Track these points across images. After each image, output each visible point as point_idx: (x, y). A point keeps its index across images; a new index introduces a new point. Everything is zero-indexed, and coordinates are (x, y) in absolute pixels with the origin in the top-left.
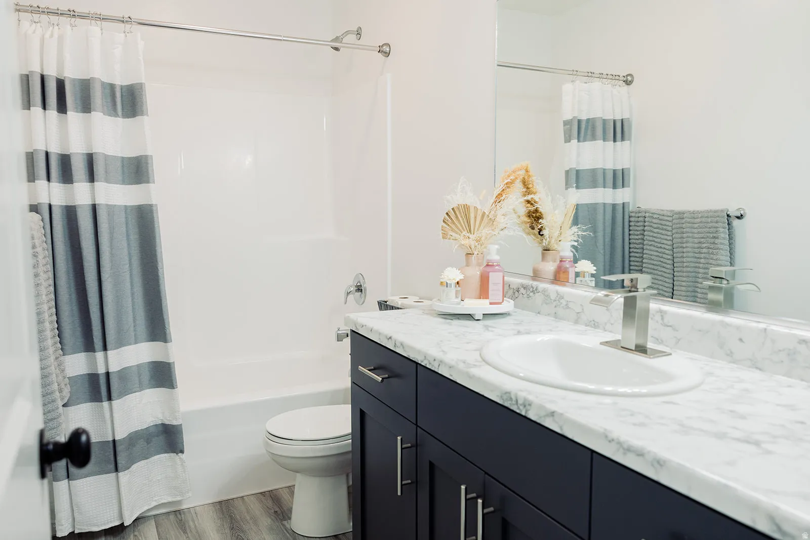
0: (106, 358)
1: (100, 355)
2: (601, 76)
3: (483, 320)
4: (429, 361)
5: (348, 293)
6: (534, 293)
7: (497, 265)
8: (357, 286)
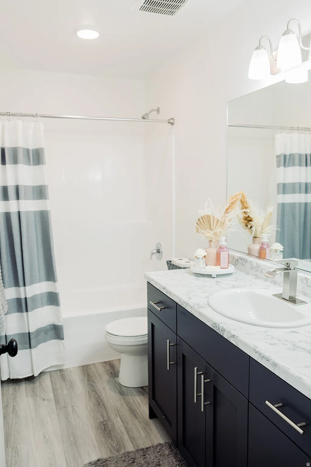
0: (25, 289)
1: (22, 288)
2: (298, 129)
3: (216, 277)
4: (182, 303)
5: (152, 254)
6: (246, 263)
7: (225, 248)
8: (157, 250)
